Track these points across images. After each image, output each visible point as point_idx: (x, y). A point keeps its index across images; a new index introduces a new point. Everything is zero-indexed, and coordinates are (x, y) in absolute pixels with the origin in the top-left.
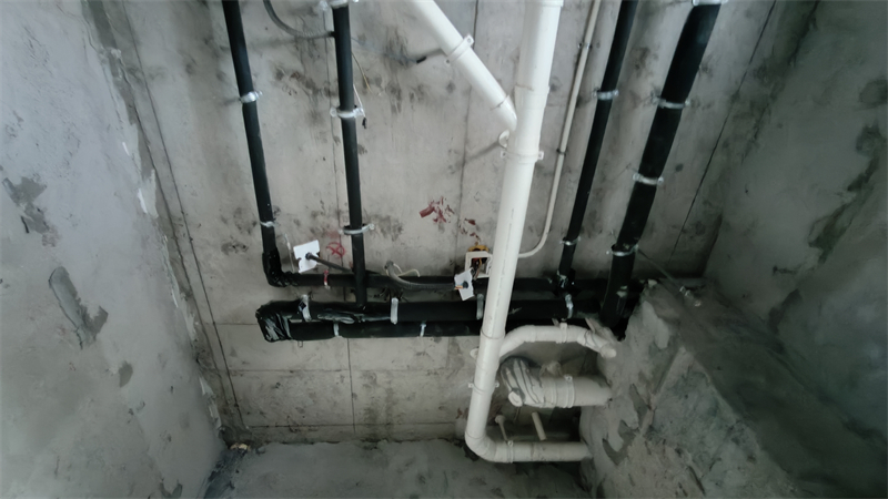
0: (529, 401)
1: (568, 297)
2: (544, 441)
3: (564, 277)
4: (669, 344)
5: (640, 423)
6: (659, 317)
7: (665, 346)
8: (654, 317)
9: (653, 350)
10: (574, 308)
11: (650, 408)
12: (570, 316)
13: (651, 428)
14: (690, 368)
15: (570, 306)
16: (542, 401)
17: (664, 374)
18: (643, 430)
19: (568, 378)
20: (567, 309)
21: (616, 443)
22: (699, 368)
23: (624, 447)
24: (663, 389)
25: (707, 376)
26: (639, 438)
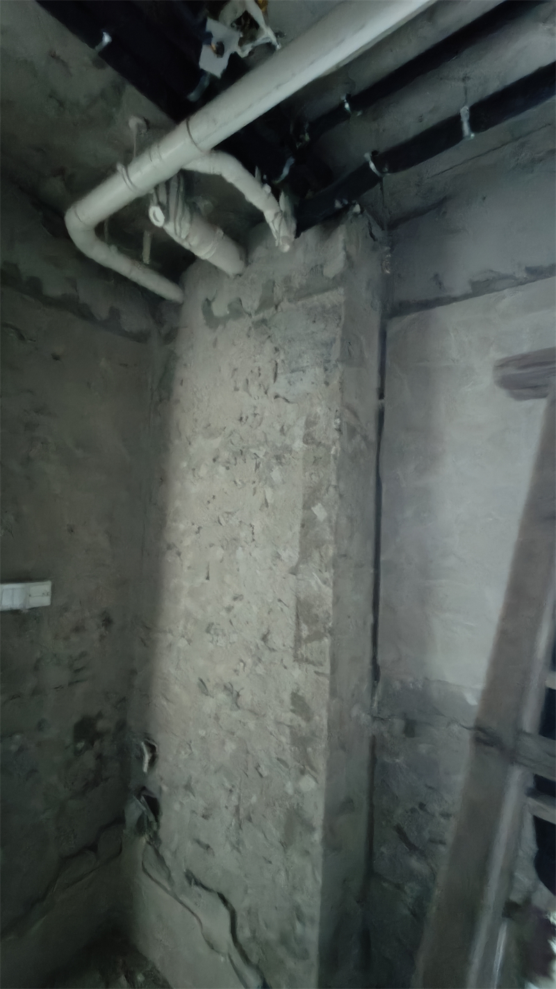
0: (170, 229)
1: (291, 161)
2: (146, 264)
3: (307, 138)
4: (334, 278)
5: (257, 312)
6: (345, 249)
7: (331, 276)
8: (340, 245)
9: (317, 269)
10: (287, 177)
11: (276, 307)
12: (277, 182)
13: (264, 321)
14: (334, 306)
15: (286, 171)
16: (183, 236)
17: (310, 295)
18: (255, 318)
19: (220, 232)
20: (281, 172)
21: (219, 309)
22: (343, 312)
23: (226, 318)
24: (300, 303)
25: (343, 319)
26: (246, 322)
